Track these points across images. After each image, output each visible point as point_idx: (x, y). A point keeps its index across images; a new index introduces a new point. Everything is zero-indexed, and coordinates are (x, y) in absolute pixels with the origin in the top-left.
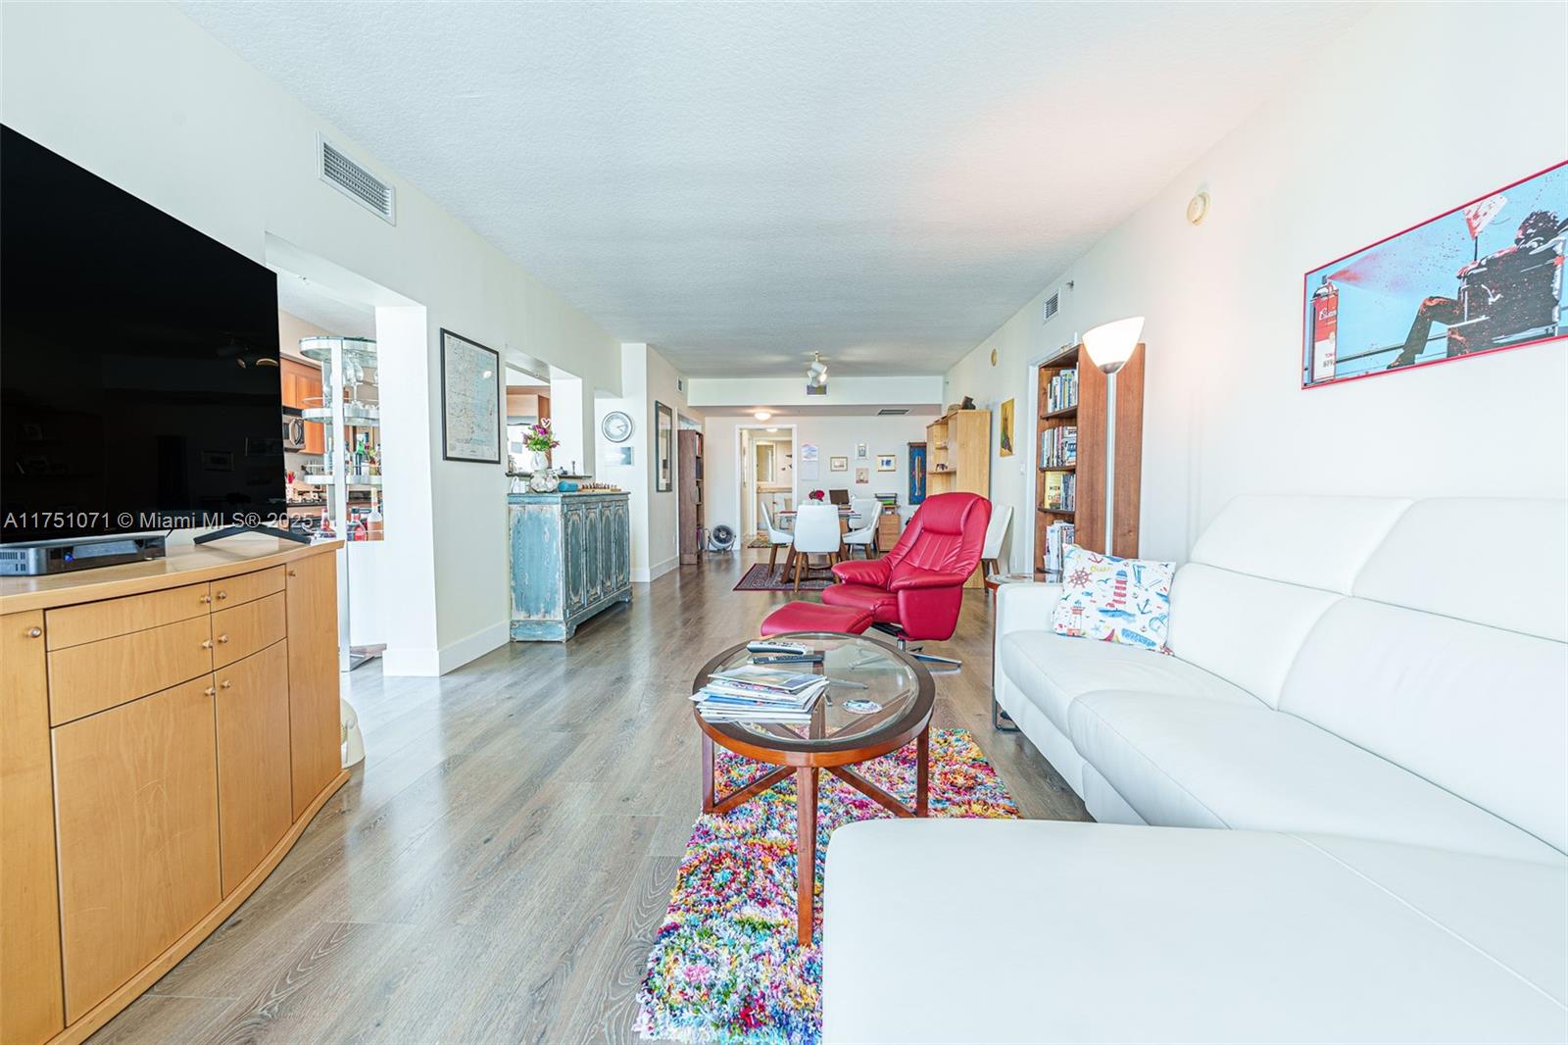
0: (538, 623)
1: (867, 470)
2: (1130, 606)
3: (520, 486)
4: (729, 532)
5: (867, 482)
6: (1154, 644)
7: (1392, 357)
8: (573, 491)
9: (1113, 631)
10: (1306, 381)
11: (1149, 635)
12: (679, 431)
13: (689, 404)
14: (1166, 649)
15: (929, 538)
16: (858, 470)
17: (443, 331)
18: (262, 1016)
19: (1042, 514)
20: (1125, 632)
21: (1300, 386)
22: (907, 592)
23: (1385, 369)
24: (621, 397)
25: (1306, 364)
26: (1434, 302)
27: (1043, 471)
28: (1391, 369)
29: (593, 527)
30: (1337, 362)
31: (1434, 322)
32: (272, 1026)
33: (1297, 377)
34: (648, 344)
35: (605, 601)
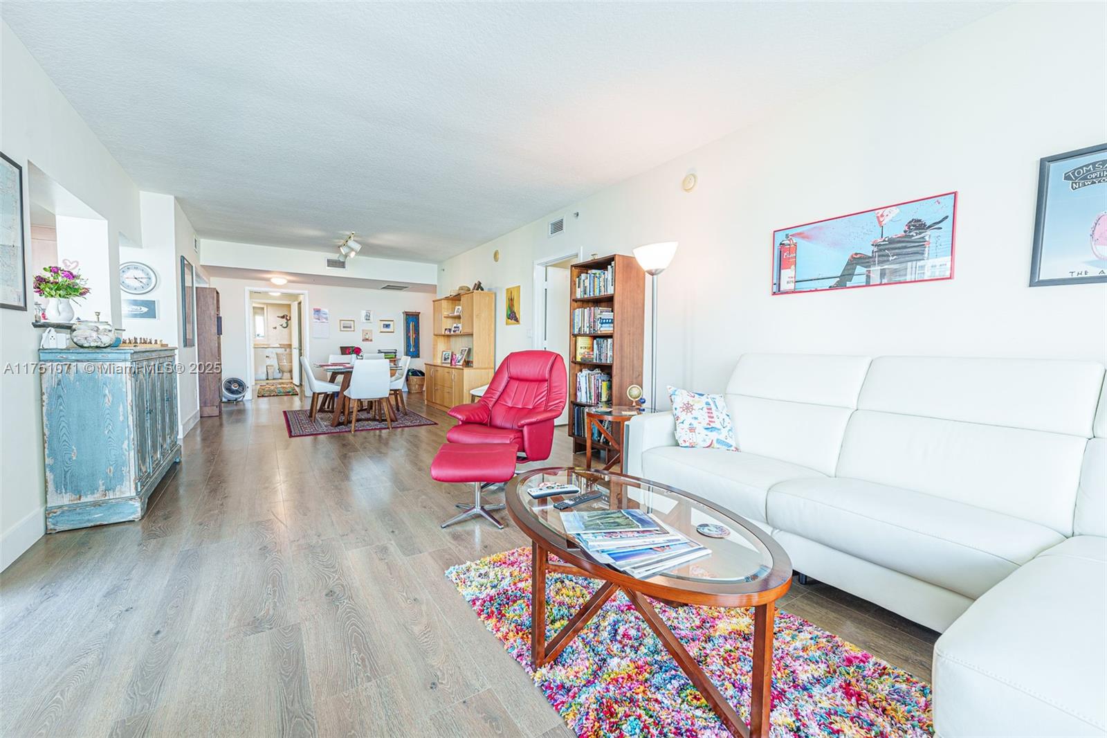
1: (371, 331)
2: (717, 425)
3: (56, 340)
4: (242, 385)
5: (371, 340)
6: (731, 446)
7: (833, 282)
9: (712, 441)
10: (774, 291)
11: (729, 441)
13: (201, 264)
14: (737, 449)
16: (363, 330)
19: (573, 365)
20: (719, 441)
21: (771, 293)
22: (529, 427)
23: (828, 288)
24: (141, 247)
25: (775, 281)
26: (858, 256)
27: (575, 336)
28: (831, 288)
30: (796, 282)
31: (858, 267)
33: (768, 287)
34: (175, 197)
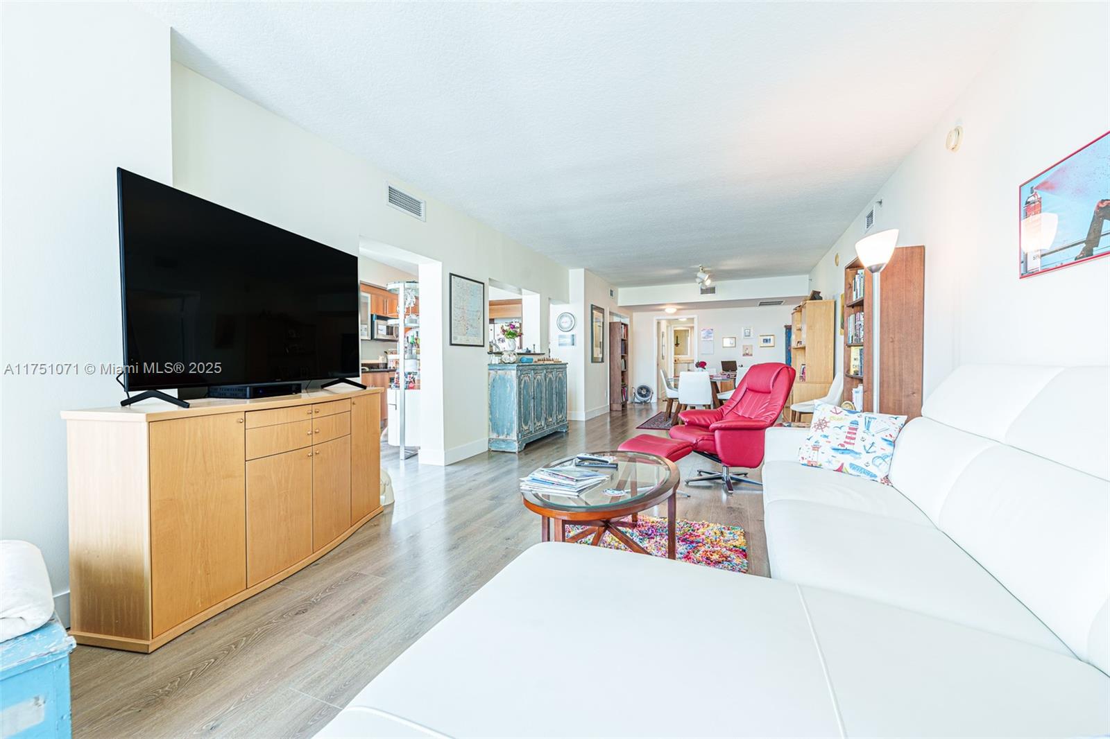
0: (503, 441)
1: (752, 346)
2: (858, 447)
3: (495, 360)
4: (648, 390)
5: (751, 355)
6: (875, 476)
7: (1078, 250)
8: (527, 363)
9: (843, 464)
10: (1022, 272)
11: (872, 469)
12: (610, 323)
13: (619, 305)
14: (886, 479)
15: (750, 395)
16: (744, 346)
17: (451, 274)
18: (313, 602)
19: (849, 379)
20: (851, 465)
21: (1018, 276)
22: (722, 432)
23: (1073, 260)
24: (568, 303)
25: (1022, 259)
26: (1105, 204)
27: (850, 346)
28: (1078, 260)
29: (539, 384)
30: (1042, 256)
31: (1105, 221)
32: (315, 606)
33: (1016, 270)
34: (585, 269)
35: (547, 431)
